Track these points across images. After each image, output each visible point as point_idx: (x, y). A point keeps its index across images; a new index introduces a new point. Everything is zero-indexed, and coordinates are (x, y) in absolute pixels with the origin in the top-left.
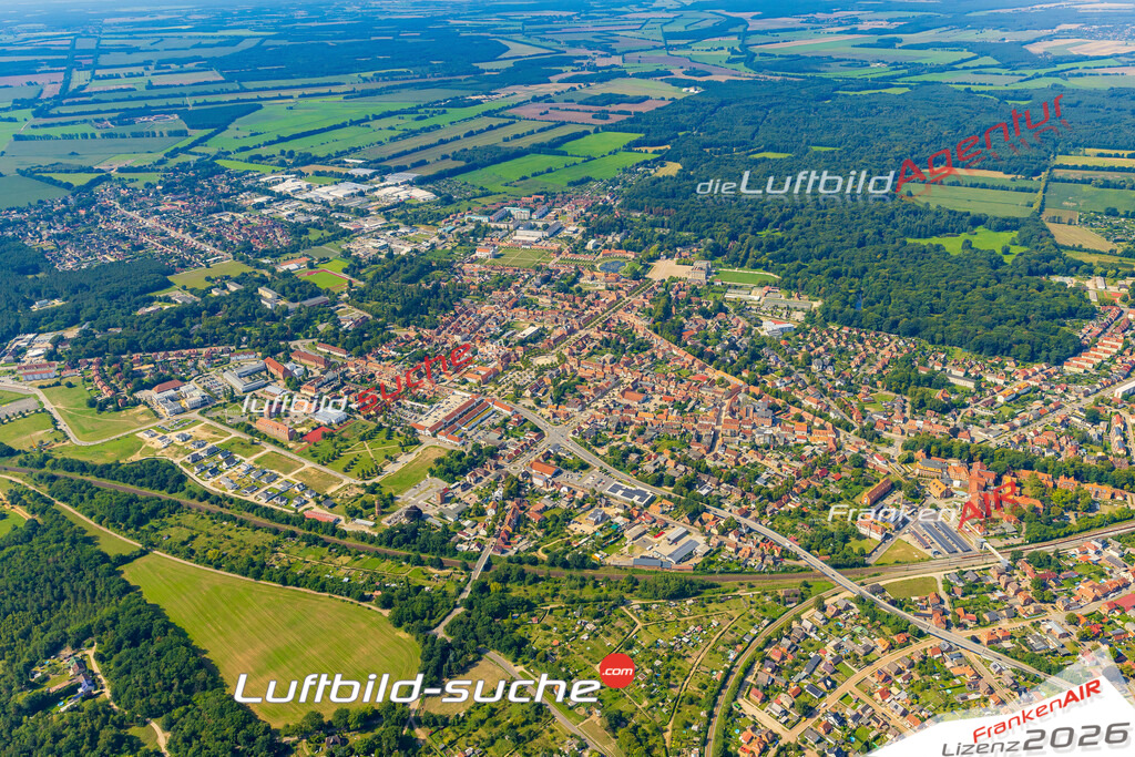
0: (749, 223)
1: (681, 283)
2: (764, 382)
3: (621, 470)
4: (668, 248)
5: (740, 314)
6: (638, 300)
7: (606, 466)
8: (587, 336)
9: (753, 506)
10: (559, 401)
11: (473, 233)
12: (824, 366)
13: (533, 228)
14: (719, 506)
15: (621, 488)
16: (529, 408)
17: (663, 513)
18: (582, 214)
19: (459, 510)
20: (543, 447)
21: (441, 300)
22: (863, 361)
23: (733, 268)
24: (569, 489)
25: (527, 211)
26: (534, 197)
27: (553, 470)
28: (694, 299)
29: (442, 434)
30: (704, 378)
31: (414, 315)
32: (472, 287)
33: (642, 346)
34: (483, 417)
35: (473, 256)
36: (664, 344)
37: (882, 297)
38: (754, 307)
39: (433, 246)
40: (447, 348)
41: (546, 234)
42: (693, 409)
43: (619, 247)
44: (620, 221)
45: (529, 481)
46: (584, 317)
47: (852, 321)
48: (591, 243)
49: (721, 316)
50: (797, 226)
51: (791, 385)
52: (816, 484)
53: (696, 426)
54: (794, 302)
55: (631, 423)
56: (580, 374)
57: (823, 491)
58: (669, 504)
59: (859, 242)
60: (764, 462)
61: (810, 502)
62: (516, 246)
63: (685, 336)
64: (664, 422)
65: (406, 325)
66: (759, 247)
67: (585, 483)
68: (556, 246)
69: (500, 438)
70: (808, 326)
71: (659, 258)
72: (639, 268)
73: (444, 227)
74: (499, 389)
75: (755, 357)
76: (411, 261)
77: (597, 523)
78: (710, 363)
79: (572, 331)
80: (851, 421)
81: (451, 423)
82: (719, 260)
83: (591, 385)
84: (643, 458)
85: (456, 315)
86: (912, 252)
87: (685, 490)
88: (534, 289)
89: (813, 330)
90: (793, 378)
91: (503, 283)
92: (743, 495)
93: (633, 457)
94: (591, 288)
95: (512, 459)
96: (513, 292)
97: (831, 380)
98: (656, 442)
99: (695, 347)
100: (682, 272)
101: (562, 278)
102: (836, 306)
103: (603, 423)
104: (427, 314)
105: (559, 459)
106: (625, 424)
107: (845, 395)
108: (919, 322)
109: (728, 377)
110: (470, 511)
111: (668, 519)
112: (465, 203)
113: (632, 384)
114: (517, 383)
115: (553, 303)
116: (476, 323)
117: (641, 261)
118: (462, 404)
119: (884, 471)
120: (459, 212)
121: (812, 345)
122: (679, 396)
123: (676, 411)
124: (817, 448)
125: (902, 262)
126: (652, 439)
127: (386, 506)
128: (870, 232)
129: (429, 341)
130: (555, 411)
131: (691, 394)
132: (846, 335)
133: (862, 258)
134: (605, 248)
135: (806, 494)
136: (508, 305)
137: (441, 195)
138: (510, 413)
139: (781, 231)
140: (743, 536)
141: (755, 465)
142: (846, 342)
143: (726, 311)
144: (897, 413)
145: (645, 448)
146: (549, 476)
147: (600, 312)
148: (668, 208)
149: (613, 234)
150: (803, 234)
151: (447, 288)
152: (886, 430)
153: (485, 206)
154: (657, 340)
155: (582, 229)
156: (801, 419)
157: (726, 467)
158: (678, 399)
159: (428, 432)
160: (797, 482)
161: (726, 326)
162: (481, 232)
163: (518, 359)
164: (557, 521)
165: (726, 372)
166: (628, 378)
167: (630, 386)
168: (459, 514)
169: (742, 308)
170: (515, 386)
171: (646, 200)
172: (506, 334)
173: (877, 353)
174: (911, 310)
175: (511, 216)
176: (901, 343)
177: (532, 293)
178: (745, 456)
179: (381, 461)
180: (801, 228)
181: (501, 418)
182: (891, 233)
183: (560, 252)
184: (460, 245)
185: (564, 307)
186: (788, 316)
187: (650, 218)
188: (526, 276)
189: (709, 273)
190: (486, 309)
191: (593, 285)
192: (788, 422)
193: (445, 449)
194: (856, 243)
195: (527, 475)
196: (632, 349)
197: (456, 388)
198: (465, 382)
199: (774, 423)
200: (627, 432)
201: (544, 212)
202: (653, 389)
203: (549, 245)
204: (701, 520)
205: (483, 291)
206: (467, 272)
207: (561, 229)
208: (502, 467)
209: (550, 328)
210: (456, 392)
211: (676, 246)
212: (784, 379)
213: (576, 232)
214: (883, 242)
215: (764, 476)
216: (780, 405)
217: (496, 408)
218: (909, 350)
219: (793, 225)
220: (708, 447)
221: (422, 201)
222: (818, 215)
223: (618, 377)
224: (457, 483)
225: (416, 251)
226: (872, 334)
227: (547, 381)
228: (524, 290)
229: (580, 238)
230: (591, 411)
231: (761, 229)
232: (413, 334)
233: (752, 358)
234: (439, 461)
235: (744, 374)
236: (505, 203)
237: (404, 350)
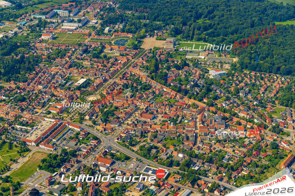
0: (192, 16)
1: (161, 50)
2: (216, 104)
3: (148, 159)
4: (150, 31)
5: (197, 67)
6: (139, 61)
7: (140, 157)
8: (115, 82)
9: (224, 174)
10: (106, 121)
11: (38, 25)
12: (246, 94)
13: (72, 21)
14: (206, 176)
15: (150, 169)
16: (90, 126)
17: (176, 182)
18: (98, 13)
19: (60, 189)
20: (102, 148)
21: (26, 65)
22: (266, 90)
23: (187, 41)
24: (122, 172)
25: (67, 12)
26: (69, 4)
27: (111, 161)
28: (170, 59)
29: (42, 144)
30: (184, 104)
31: (13, 74)
32: (43, 57)
33: (147, 87)
34: (64, 133)
35: (40, 38)
36: (159, 86)
37: (269, 54)
38: (203, 63)
39: (16, 34)
40: (36, 93)
41: (80, 25)
42: (181, 122)
43: (123, 31)
44: (121, 16)
45: (97, 169)
46: (110, 72)
47: (256, 68)
48: (107, 29)
49: (186, 68)
50: (217, 17)
51: (231, 105)
52: (255, 160)
53: (185, 131)
54: (223, 59)
55: (149, 132)
56: (114, 105)
57: (259, 163)
58: (179, 177)
59: (251, 25)
60: (225, 149)
61: (253, 170)
62: (64, 32)
63: (169, 81)
64: (167, 130)
65: (8, 80)
66: (199, 29)
67: (129, 167)
68: (87, 31)
69: (76, 145)
70: (233, 72)
71: (145, 36)
72: (136, 43)
73: (20, 22)
74: (70, 116)
75: (209, 90)
76: (5, 43)
77: (141, 190)
78: (186, 95)
79: (105, 80)
80: (267, 124)
81: (46, 137)
82: (179, 37)
83: (122, 111)
84: (159, 151)
85: (37, 74)
86: (280, 29)
87: (186, 168)
88: (79, 57)
89: (236, 74)
90: (231, 101)
91: (61, 54)
92: (218, 168)
93: (154, 151)
94: (112, 55)
95: (85, 157)
96: (68, 59)
97: (251, 101)
98: (164, 142)
99: (176, 86)
100: (160, 44)
101: (94, 50)
102: (247, 61)
103: (132, 132)
104: (20, 74)
105: (113, 155)
106: (145, 132)
107: (260, 109)
108: (291, 68)
109: (197, 102)
110: (67, 189)
111: (180, 185)
112: (30, 7)
113: (145, 109)
114: (80, 112)
115: (91, 64)
116: (49, 78)
117: (137, 39)
118: (50, 126)
119: (288, 150)
120: (27, 13)
121: (238, 82)
122: (172, 114)
123: (172, 123)
124: (251, 139)
125: (276, 35)
126: (162, 140)
127: (17, 189)
128: (256, 19)
129: (24, 89)
130: (104, 126)
131: (178, 113)
132: (255, 76)
133: (255, 33)
134: (115, 31)
135: (250, 165)
136: (66, 66)
137: (15, 3)
138: (79, 130)
139: (209, 20)
140: (222, 191)
141: (220, 151)
142: (255, 80)
143: (188, 65)
144: (289, 118)
145: (159, 145)
146: (109, 165)
147: (119, 69)
148: (146, 8)
149: (118, 24)
150: (221, 21)
151: (28, 58)
152: (285, 127)
153: (41, 9)
154: (153, 83)
155: (100, 22)
156: (240, 124)
157: (205, 154)
158: (172, 117)
159: (33, 144)
160: (245, 159)
161: (190, 73)
162: (42, 24)
163: (78, 98)
164: (118, 191)
165: (195, 99)
166: (142, 106)
167: (144, 110)
168: (61, 191)
169: (197, 64)
170: (79, 114)
171: (133, 4)
172: (68, 84)
173: (272, 85)
174: (285, 61)
175: (58, 15)
176: (283, 79)
177: (79, 59)
178: (214, 146)
179: (9, 163)
180: (219, 18)
181: (75, 133)
182: (267, 19)
183: (90, 35)
184: (31, 32)
185: (98, 66)
186: (222, 66)
187: (137, 14)
188: (73, 49)
189: (175, 44)
190: (53, 70)
191: (112, 53)
192: (233, 126)
193: (45, 153)
194: (249, 25)
195: (96, 165)
196: (141, 89)
197: (45, 116)
198: (49, 113)
199: (227, 127)
200: (147, 137)
201: (76, 12)
202: (157, 111)
203: (83, 31)
204: (198, 185)
205: (50, 59)
206: (39, 48)
207: (88, 21)
208: (80, 162)
209: (93, 79)
210: (45, 119)
211: (154, 30)
212: (227, 102)
213: (97, 23)
214: (263, 24)
215: (227, 157)
216: (228, 117)
217: (70, 127)
218: (288, 83)
219: (215, 16)
220: (193, 143)
221: (4, 7)
222: (227, 11)
223: (136, 106)
224: (56, 173)
225: (6, 37)
226: (267, 75)
227: (97, 110)
228: (73, 57)
229: (100, 26)
230: (124, 126)
231: (198, 18)
232: (14, 86)
233: (207, 91)
234: (44, 161)
235: (205, 100)
236: (53, 7)
237: (10, 95)
